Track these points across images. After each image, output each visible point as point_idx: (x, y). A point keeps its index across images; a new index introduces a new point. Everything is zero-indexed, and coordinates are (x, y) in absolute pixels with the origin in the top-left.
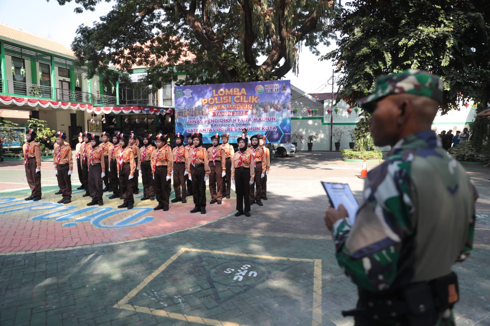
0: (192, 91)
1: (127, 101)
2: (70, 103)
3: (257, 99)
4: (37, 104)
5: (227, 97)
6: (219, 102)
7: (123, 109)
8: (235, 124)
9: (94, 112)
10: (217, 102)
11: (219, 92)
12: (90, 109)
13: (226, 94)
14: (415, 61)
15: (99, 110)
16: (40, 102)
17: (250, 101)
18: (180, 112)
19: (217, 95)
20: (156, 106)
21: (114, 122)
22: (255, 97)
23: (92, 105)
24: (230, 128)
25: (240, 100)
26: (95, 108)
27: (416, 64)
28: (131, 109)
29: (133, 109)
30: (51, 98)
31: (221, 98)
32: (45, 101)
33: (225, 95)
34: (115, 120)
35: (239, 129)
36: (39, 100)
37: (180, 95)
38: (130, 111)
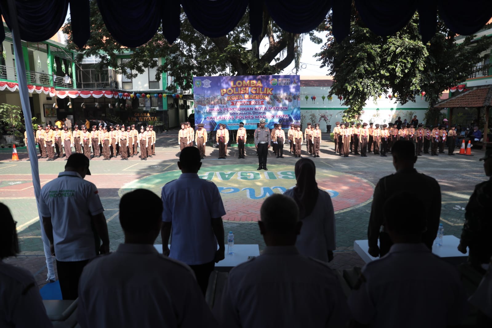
0: (211, 82)
1: (82, 83)
2: (35, 87)
3: (271, 91)
4: (6, 87)
5: (244, 88)
6: (237, 93)
7: (93, 93)
8: (252, 112)
9: (57, 96)
10: (235, 93)
11: (237, 83)
12: (52, 93)
13: (244, 86)
14: (398, 65)
15: (64, 94)
16: (8, 85)
17: (265, 93)
18: (200, 101)
19: (235, 86)
20: (122, 90)
21: (83, 106)
22: (269, 89)
23: (54, 88)
24: (248, 116)
25: (256, 91)
26: (58, 92)
27: (399, 67)
28: (103, 93)
29: (105, 93)
30: (7, 79)
31: (239, 89)
32: (13, 84)
33: (242, 86)
34: (83, 105)
35: (256, 116)
36: (6, 83)
37: (199, 85)
38: (102, 95)
